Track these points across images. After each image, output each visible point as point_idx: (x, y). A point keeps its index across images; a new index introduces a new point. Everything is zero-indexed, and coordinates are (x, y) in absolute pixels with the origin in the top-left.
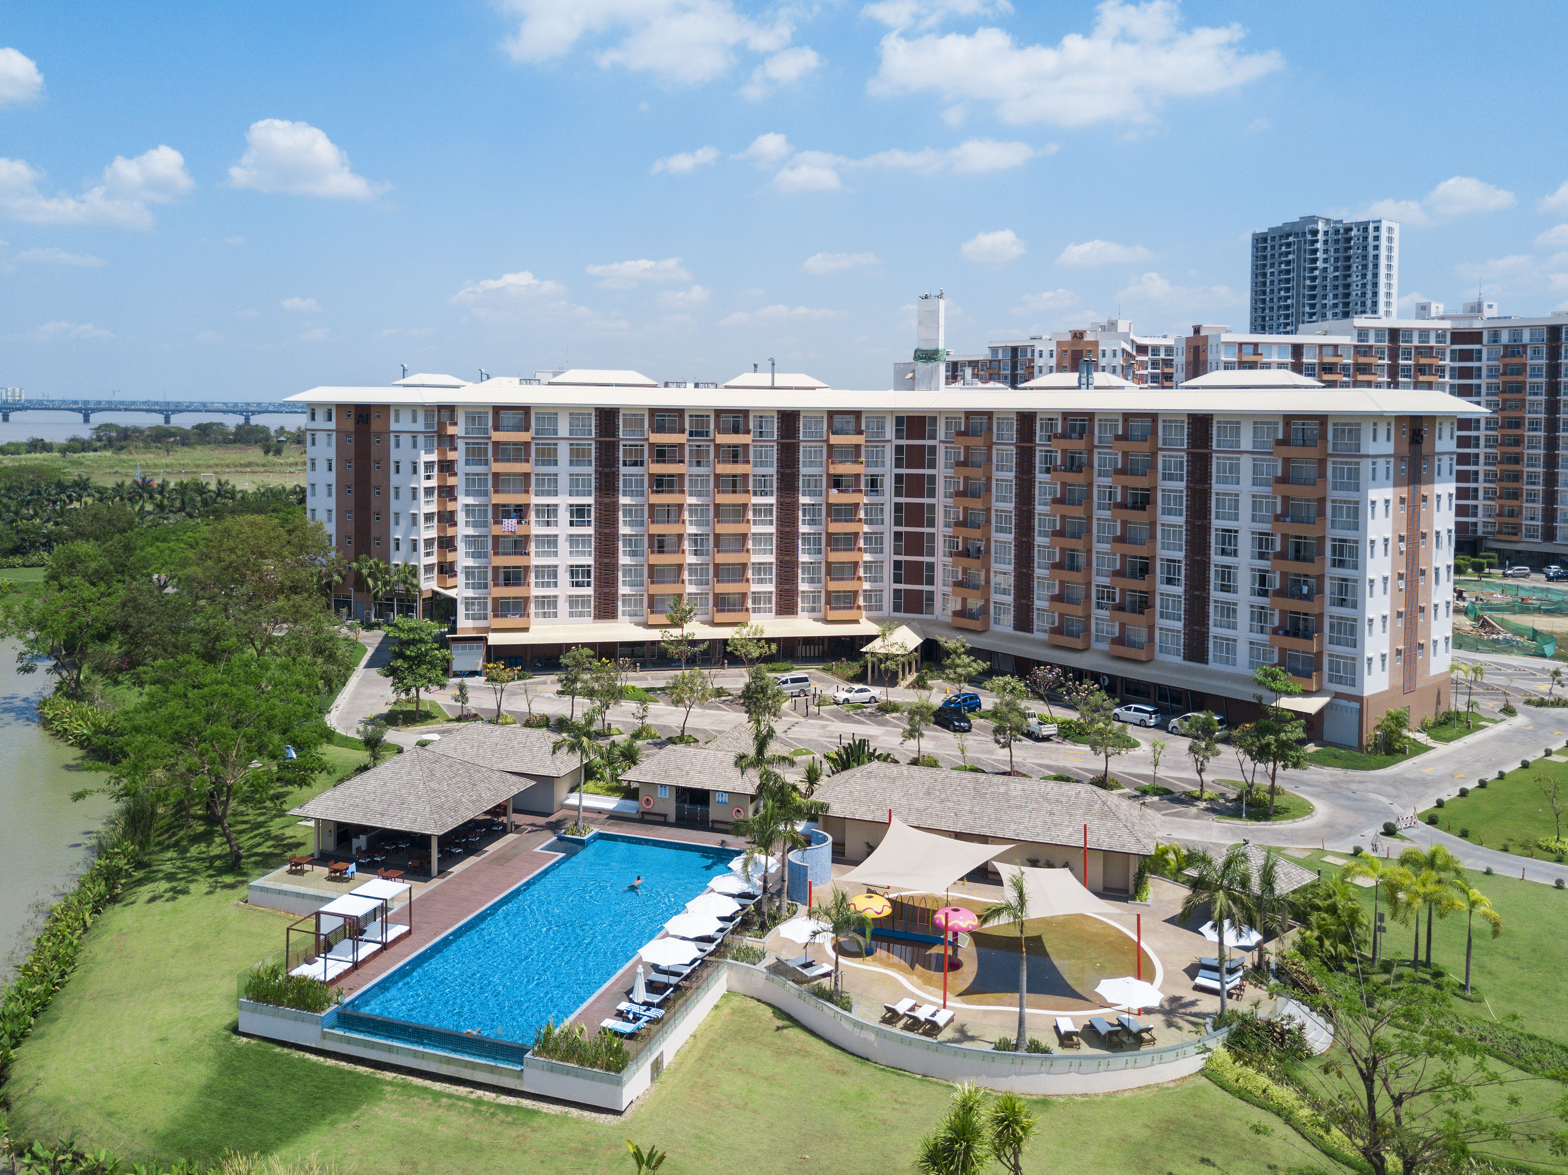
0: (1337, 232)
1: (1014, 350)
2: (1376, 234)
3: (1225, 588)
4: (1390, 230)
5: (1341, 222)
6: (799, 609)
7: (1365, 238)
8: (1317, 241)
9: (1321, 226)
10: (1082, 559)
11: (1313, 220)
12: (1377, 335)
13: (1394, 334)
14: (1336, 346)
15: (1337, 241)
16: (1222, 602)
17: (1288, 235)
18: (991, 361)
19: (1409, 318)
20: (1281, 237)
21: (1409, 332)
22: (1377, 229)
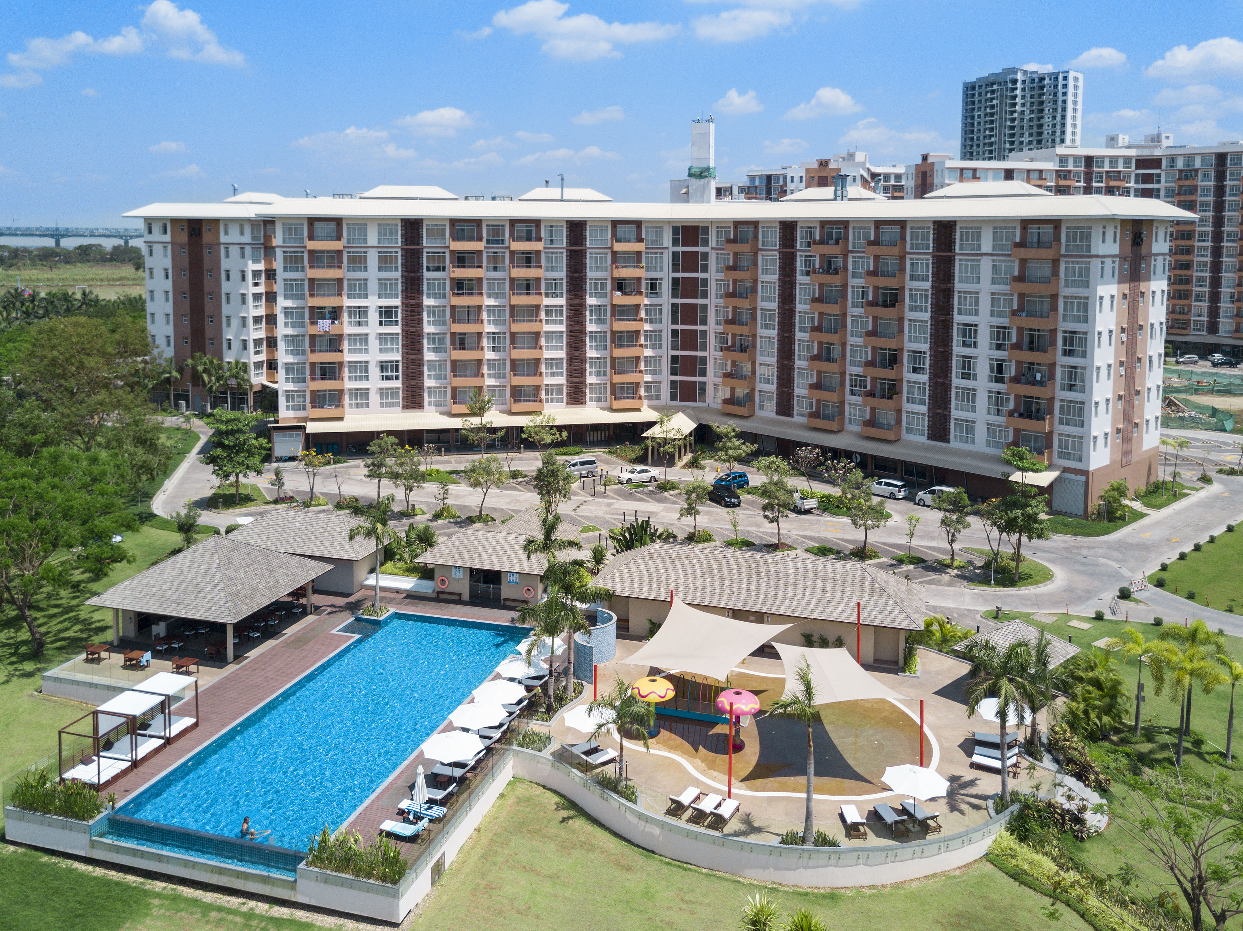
0: (1033, 81)
1: (769, 178)
2: (1065, 82)
3: (966, 376)
4: (1076, 79)
5: (1036, 72)
6: (588, 399)
7: (1056, 86)
8: (1016, 89)
9: (1020, 76)
10: (836, 353)
11: (1014, 71)
12: (1075, 162)
13: (1089, 160)
14: (1041, 171)
15: (1032, 89)
16: (962, 388)
17: (993, 84)
18: (749, 187)
19: (1101, 147)
20: (987, 85)
21: (1101, 158)
22: (1065, 78)
